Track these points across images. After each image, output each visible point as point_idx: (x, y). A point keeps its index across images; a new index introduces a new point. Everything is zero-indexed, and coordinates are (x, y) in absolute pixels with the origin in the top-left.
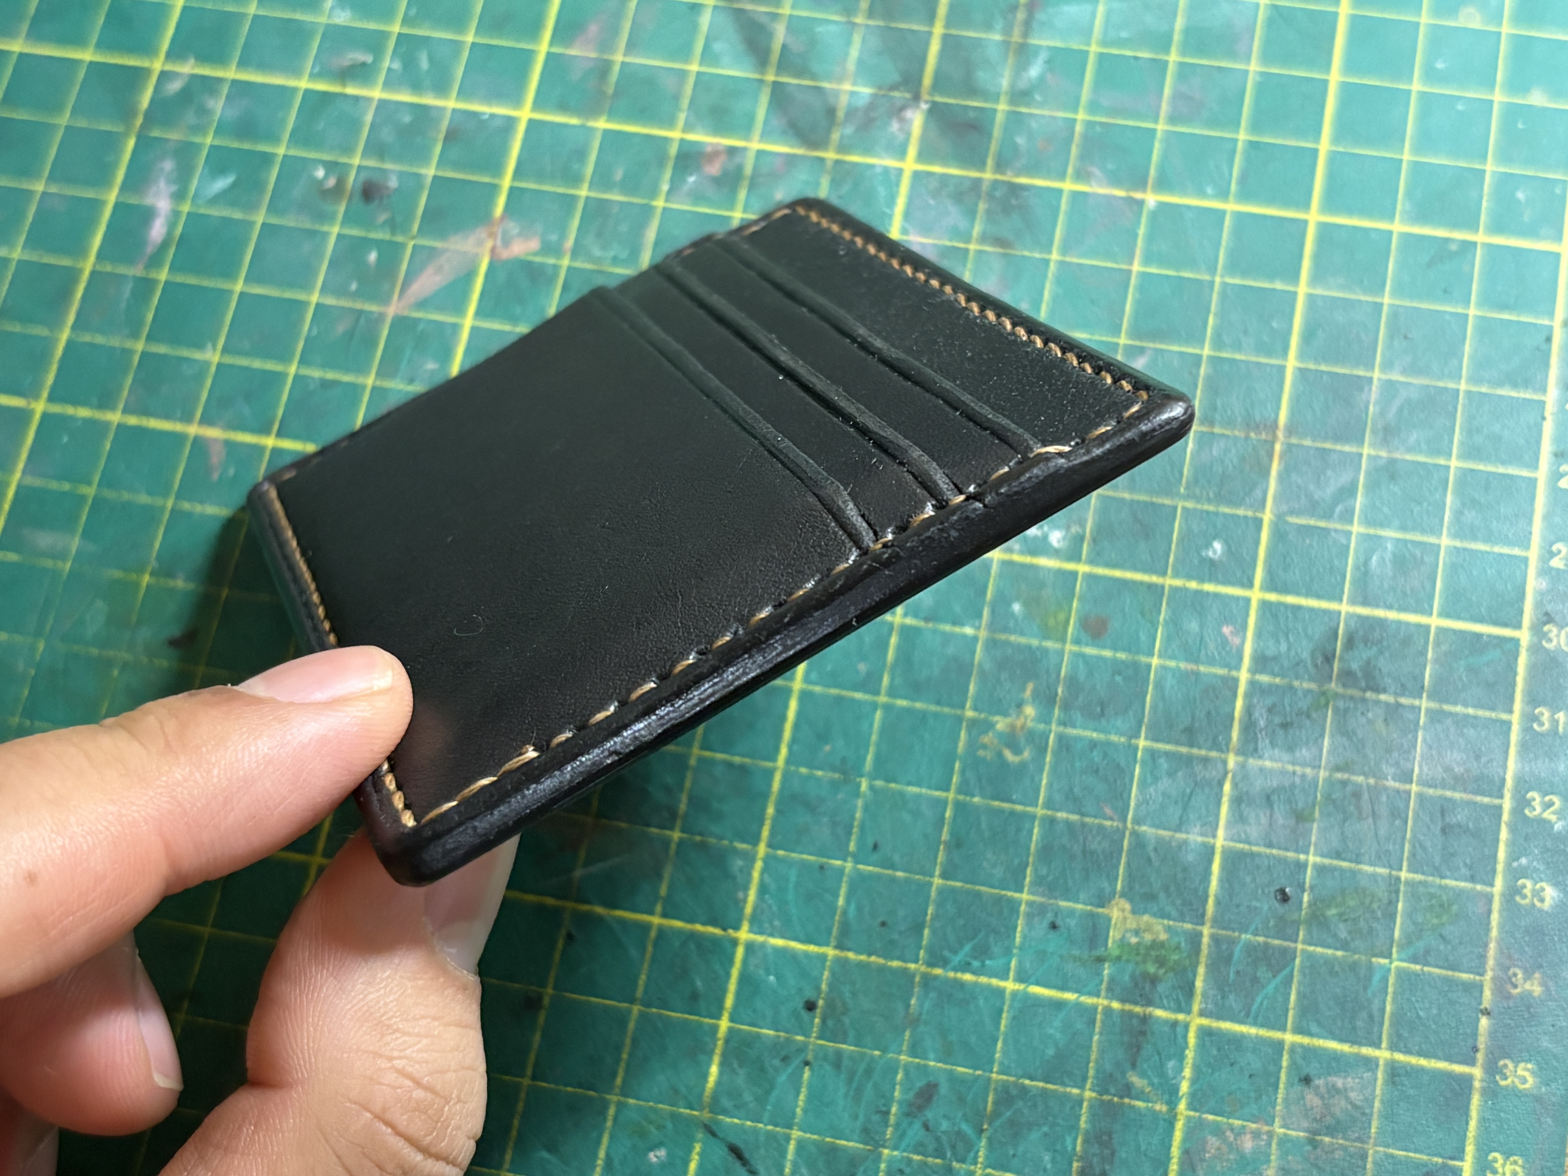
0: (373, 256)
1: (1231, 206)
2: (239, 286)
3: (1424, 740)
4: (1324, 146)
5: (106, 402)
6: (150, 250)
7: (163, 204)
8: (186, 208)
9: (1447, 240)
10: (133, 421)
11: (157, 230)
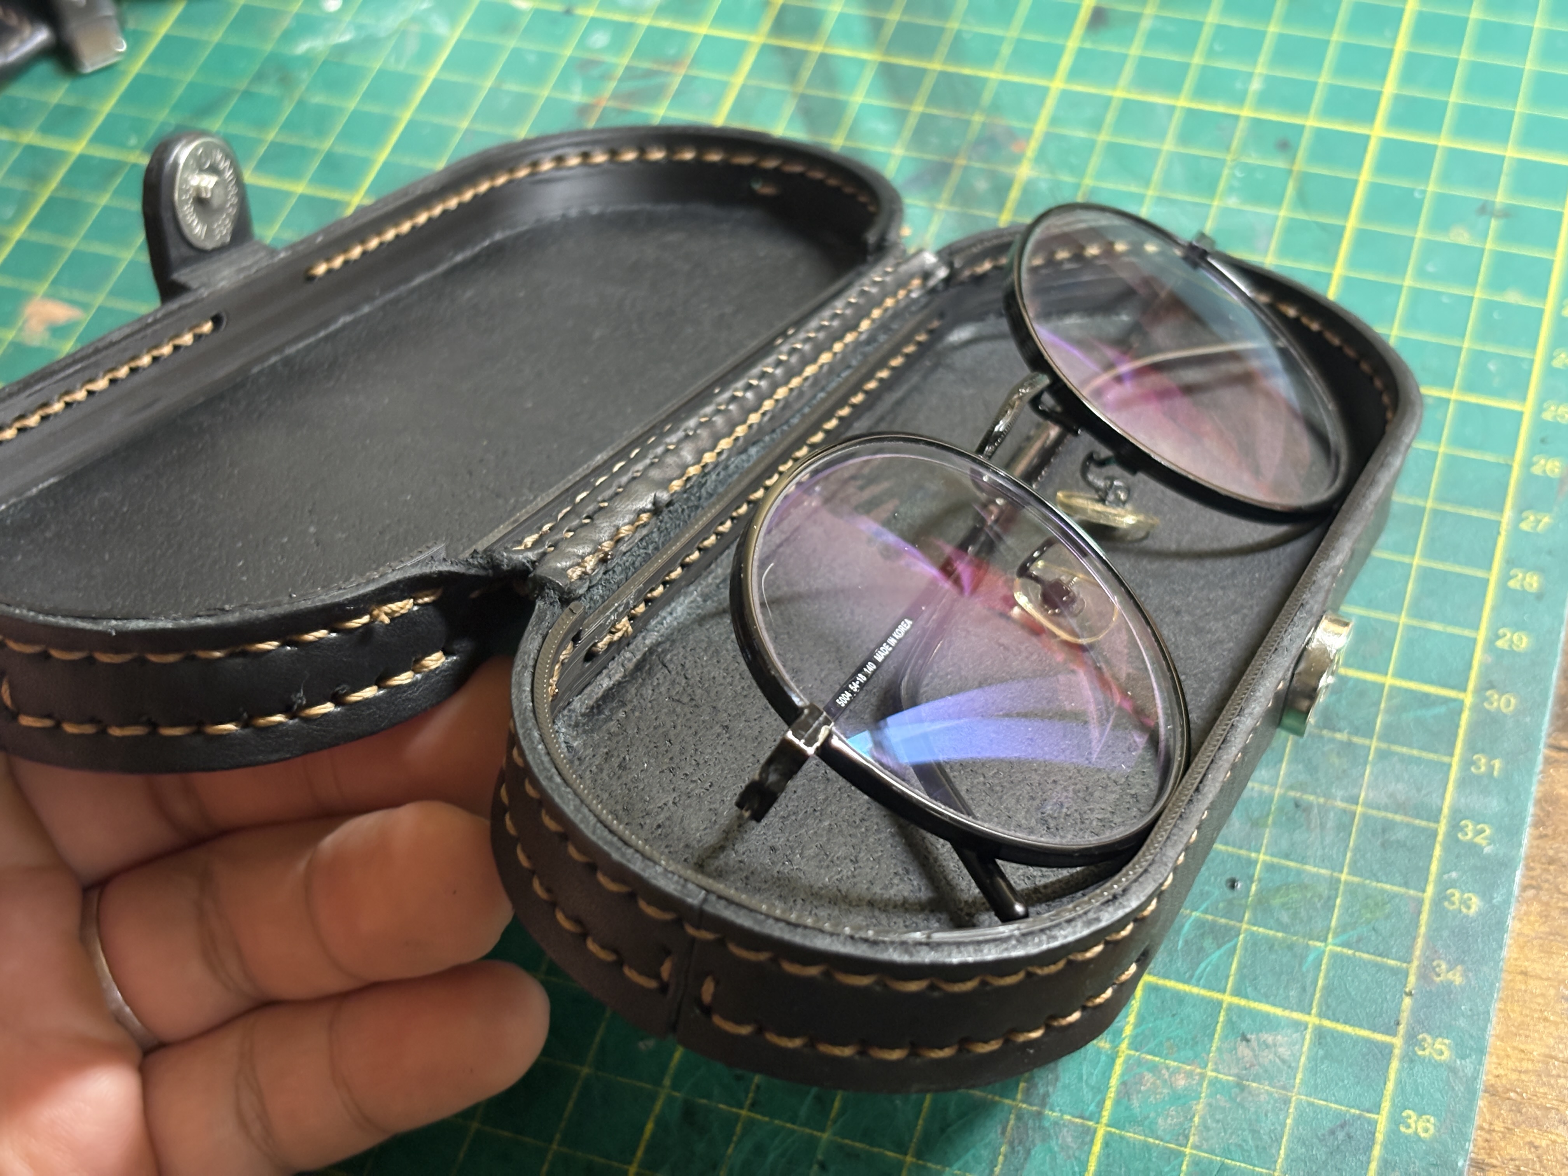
3: (1372, 773)
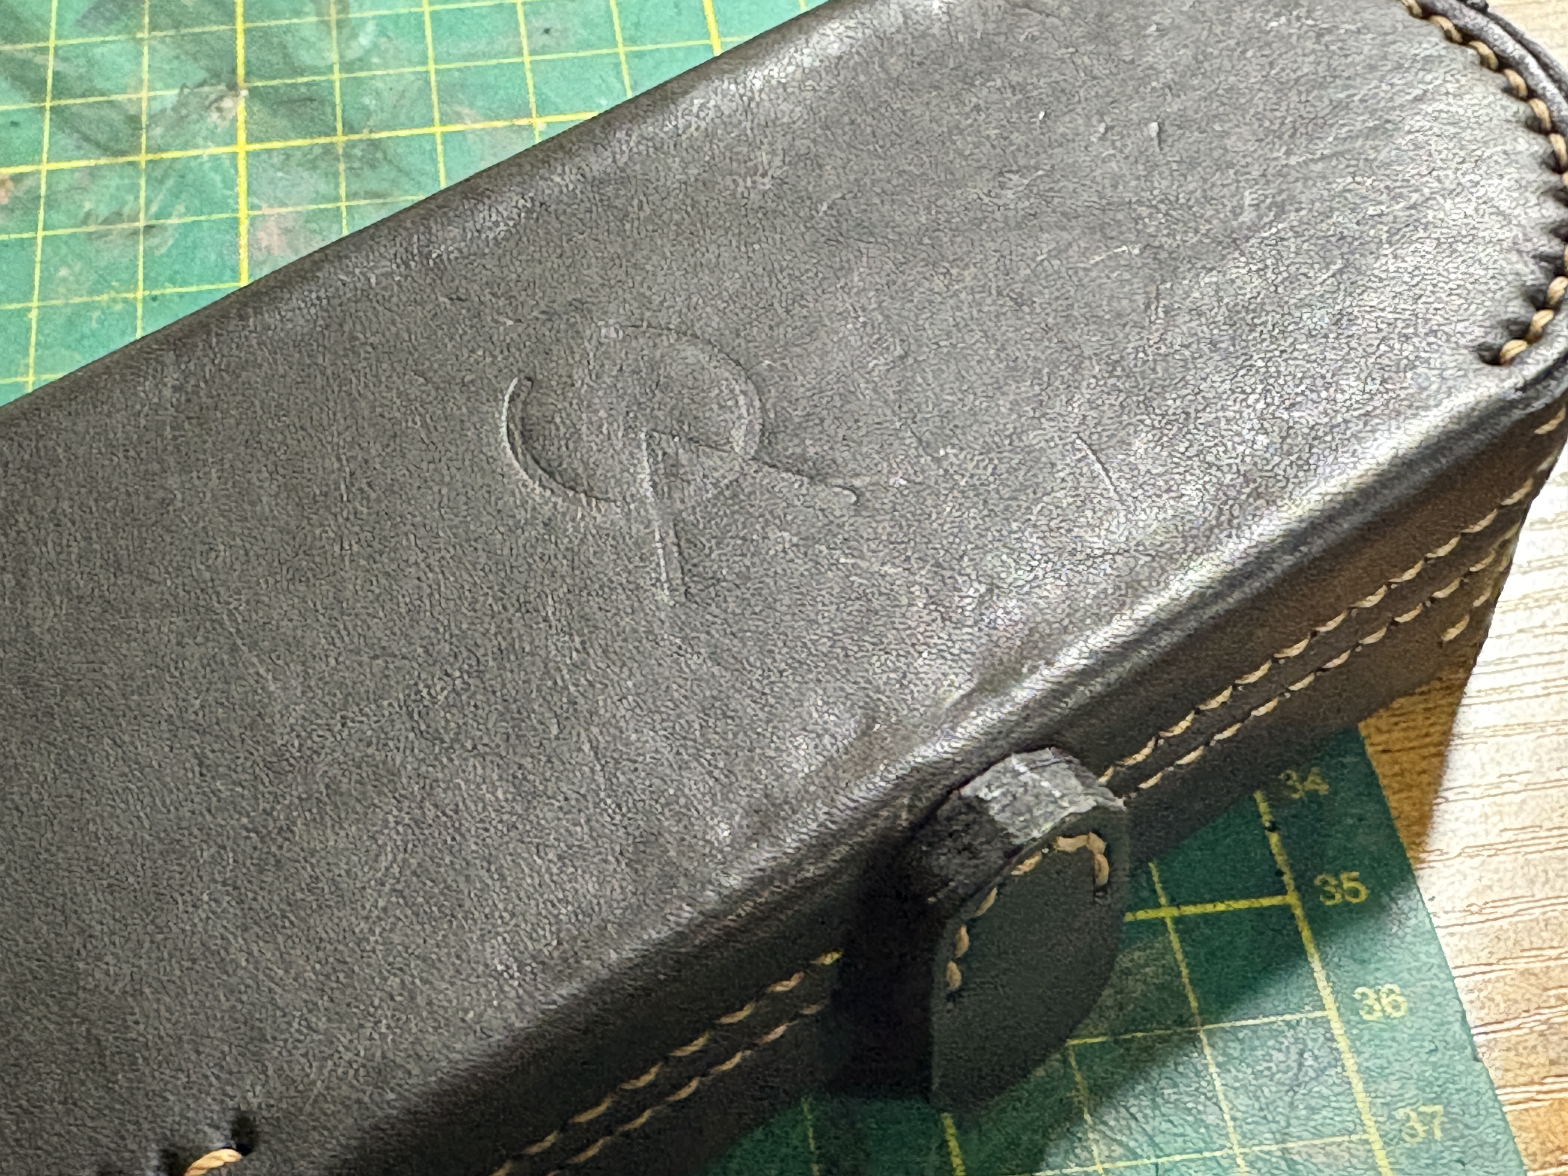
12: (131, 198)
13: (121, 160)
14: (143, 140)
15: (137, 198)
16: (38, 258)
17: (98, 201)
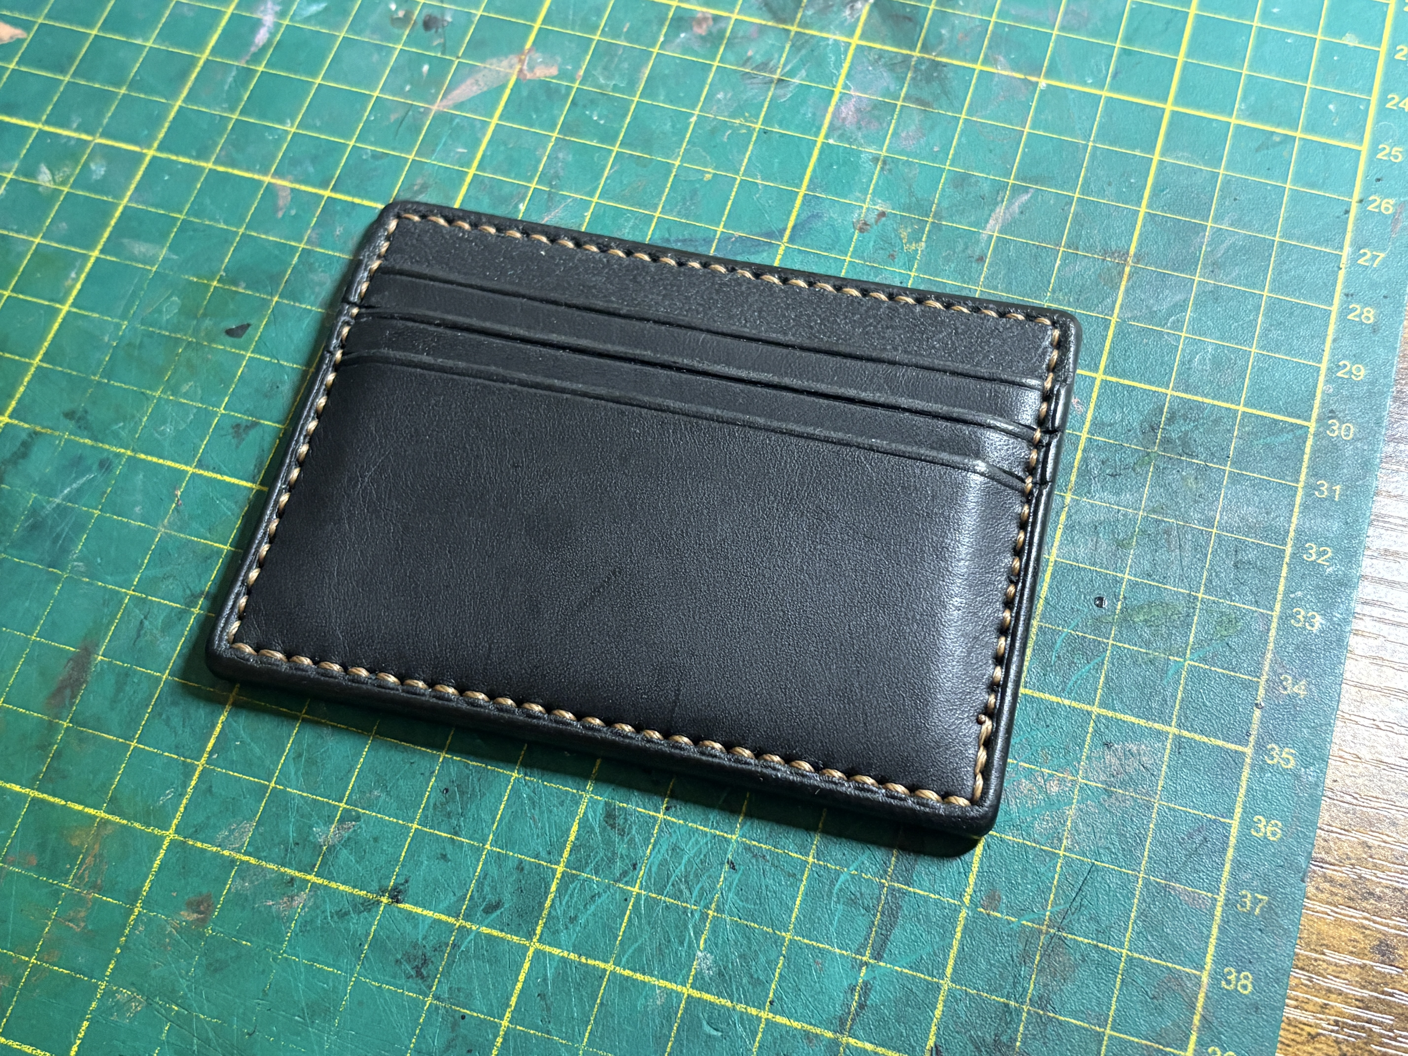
0: (426, 68)
1: (1105, 93)
2: (318, 81)
3: (1226, 496)
4: (1181, 58)
5: (202, 154)
6: (253, 49)
7: (269, 19)
8: (286, 22)
9: (1273, 133)
10: (221, 169)
11: (262, 36)
12: (776, 56)
13: (781, 26)
14: (799, 15)
15: (780, 56)
16: (709, 80)
17: (757, 52)
